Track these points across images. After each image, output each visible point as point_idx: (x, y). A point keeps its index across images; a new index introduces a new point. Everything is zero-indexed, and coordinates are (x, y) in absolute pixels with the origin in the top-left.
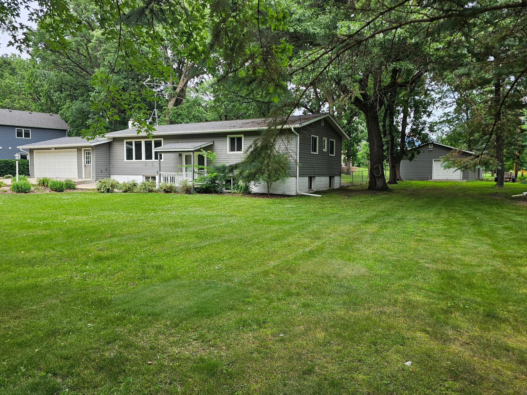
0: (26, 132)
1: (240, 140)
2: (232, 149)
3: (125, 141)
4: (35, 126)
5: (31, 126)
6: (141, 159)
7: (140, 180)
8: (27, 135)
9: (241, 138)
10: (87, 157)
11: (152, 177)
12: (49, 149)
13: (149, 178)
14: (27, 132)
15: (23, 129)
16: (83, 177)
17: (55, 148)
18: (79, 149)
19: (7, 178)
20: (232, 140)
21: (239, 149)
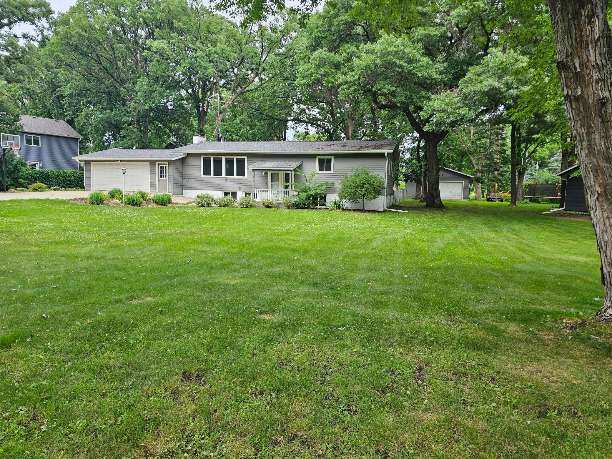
0: (35, 139)
1: (329, 161)
2: (321, 169)
3: (202, 157)
4: (46, 133)
5: (41, 133)
6: (221, 175)
7: (218, 195)
8: (36, 142)
9: (331, 159)
10: (161, 171)
11: (232, 193)
12: (114, 161)
13: (229, 193)
14: (37, 139)
15: (32, 136)
16: (157, 191)
17: (121, 161)
18: (153, 163)
19: (55, 190)
20: (321, 162)
21: (329, 169)
